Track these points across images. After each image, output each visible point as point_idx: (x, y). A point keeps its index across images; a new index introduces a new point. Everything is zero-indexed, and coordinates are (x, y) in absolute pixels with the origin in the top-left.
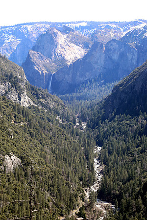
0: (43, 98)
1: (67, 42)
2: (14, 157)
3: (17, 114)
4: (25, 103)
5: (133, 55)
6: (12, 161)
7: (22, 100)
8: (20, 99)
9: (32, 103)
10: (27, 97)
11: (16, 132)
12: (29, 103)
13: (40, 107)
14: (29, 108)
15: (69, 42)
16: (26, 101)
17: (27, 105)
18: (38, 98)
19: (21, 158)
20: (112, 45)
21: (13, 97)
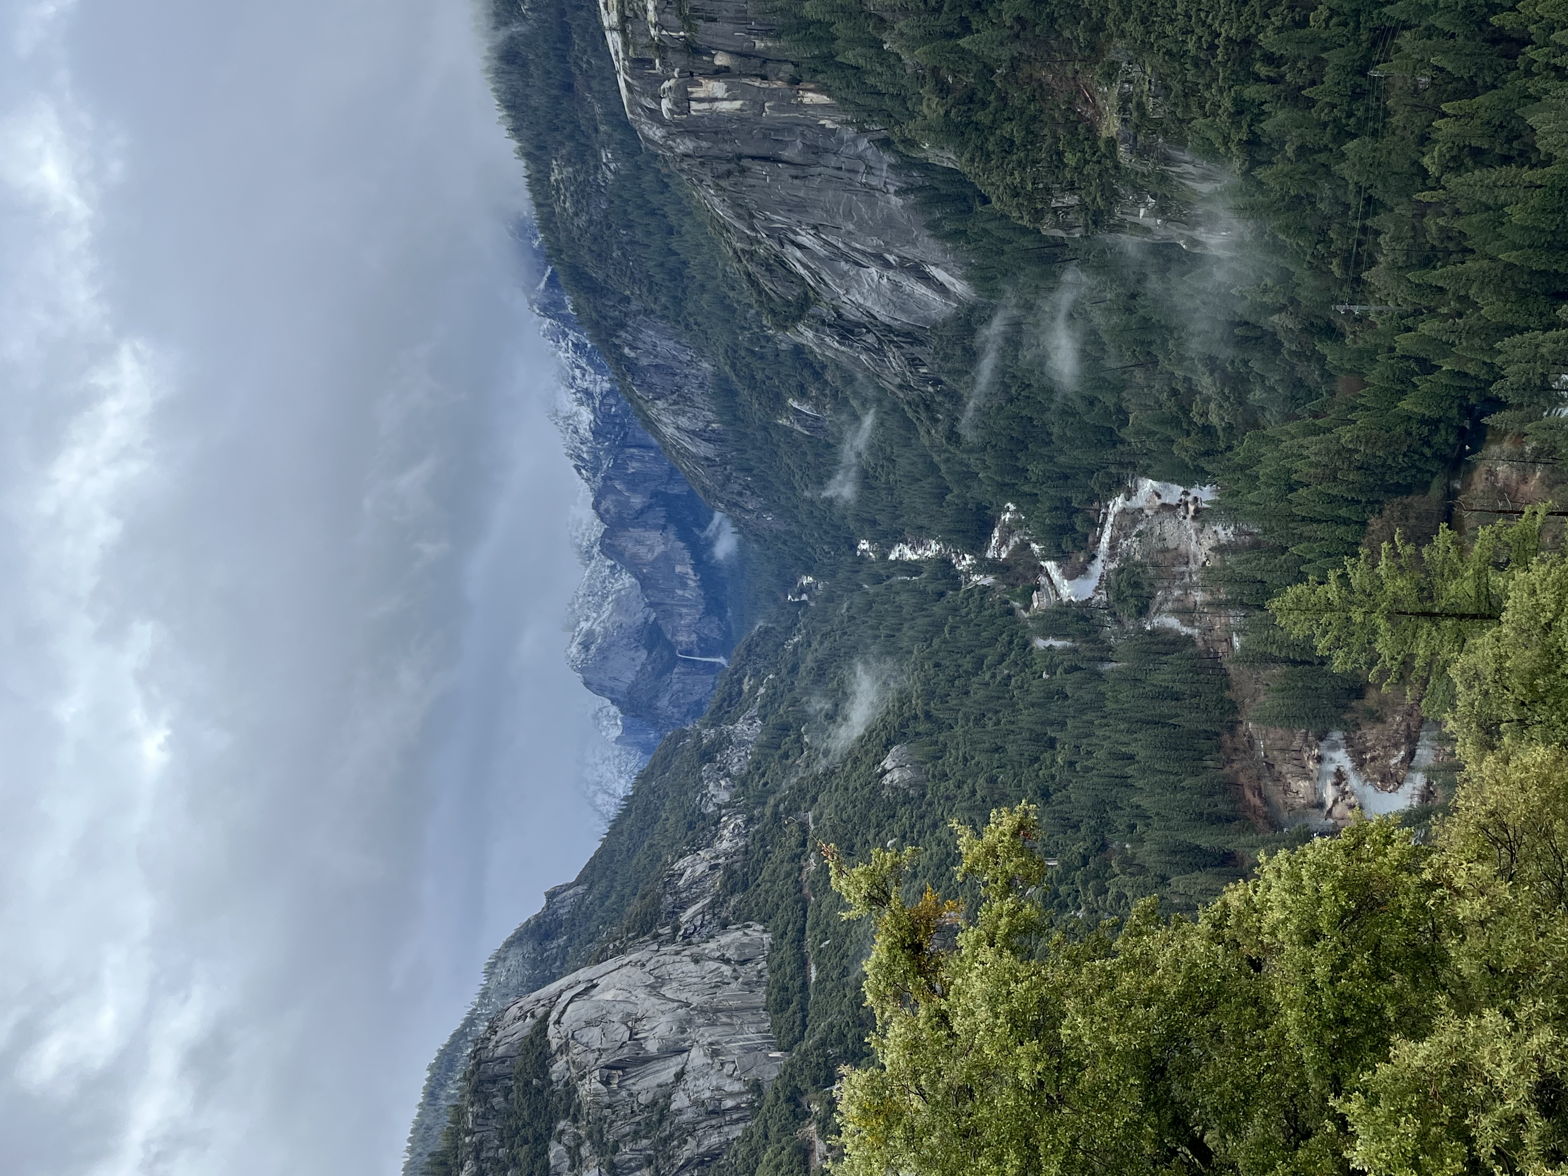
2: (888, 763)
3: (780, 752)
5: (632, 457)
6: (897, 769)
12: (752, 718)
17: (759, 724)
18: (738, 697)
19: (890, 743)
20: (607, 511)
21: (739, 759)
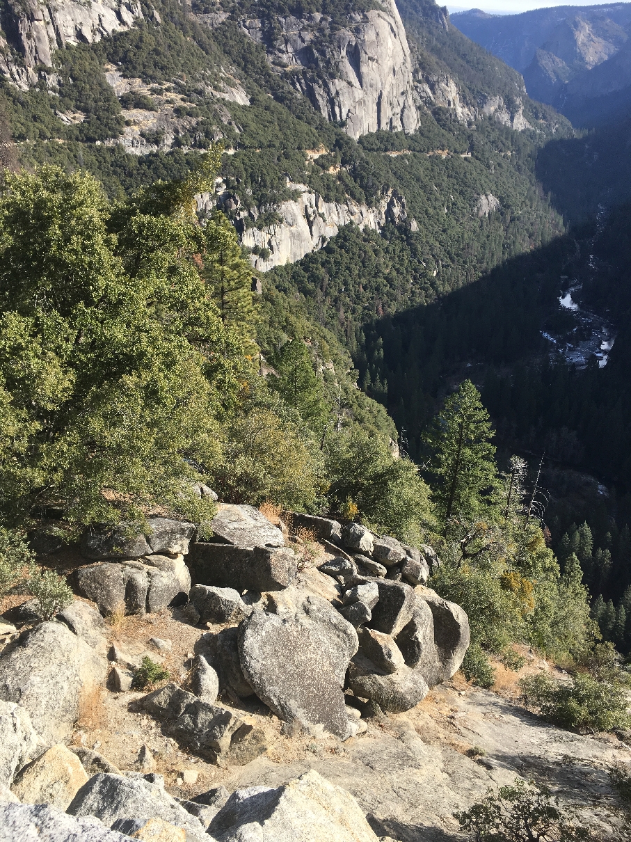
0: (544, 118)
1: (592, 36)
2: (491, 197)
4: (519, 126)
6: (488, 203)
7: (515, 121)
8: (512, 119)
9: (528, 126)
10: (522, 117)
11: (499, 165)
12: (525, 125)
13: (538, 132)
14: (523, 131)
15: (594, 34)
16: (520, 123)
17: (521, 128)
18: (537, 117)
19: (501, 199)
21: (504, 117)
